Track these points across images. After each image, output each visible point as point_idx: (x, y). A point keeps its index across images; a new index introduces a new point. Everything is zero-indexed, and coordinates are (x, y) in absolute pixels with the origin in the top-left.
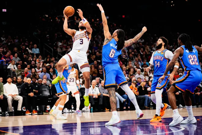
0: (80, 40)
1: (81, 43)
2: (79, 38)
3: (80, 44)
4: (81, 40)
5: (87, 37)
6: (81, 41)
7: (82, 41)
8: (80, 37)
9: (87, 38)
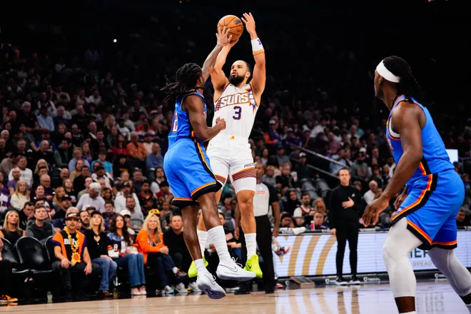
0: (235, 108)
1: (237, 116)
2: (232, 103)
3: (234, 117)
4: (238, 110)
5: (253, 102)
6: (236, 113)
7: (239, 113)
8: (236, 102)
9: (251, 104)
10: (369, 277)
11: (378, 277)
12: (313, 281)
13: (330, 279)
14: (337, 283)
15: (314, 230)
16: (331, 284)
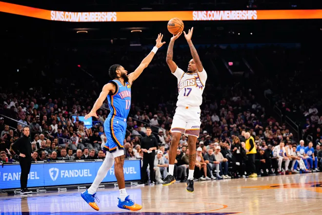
10: (39, 189)
11: (45, 189)
12: (7, 192)
13: (17, 191)
14: (21, 193)
15: (8, 162)
16: (17, 194)
